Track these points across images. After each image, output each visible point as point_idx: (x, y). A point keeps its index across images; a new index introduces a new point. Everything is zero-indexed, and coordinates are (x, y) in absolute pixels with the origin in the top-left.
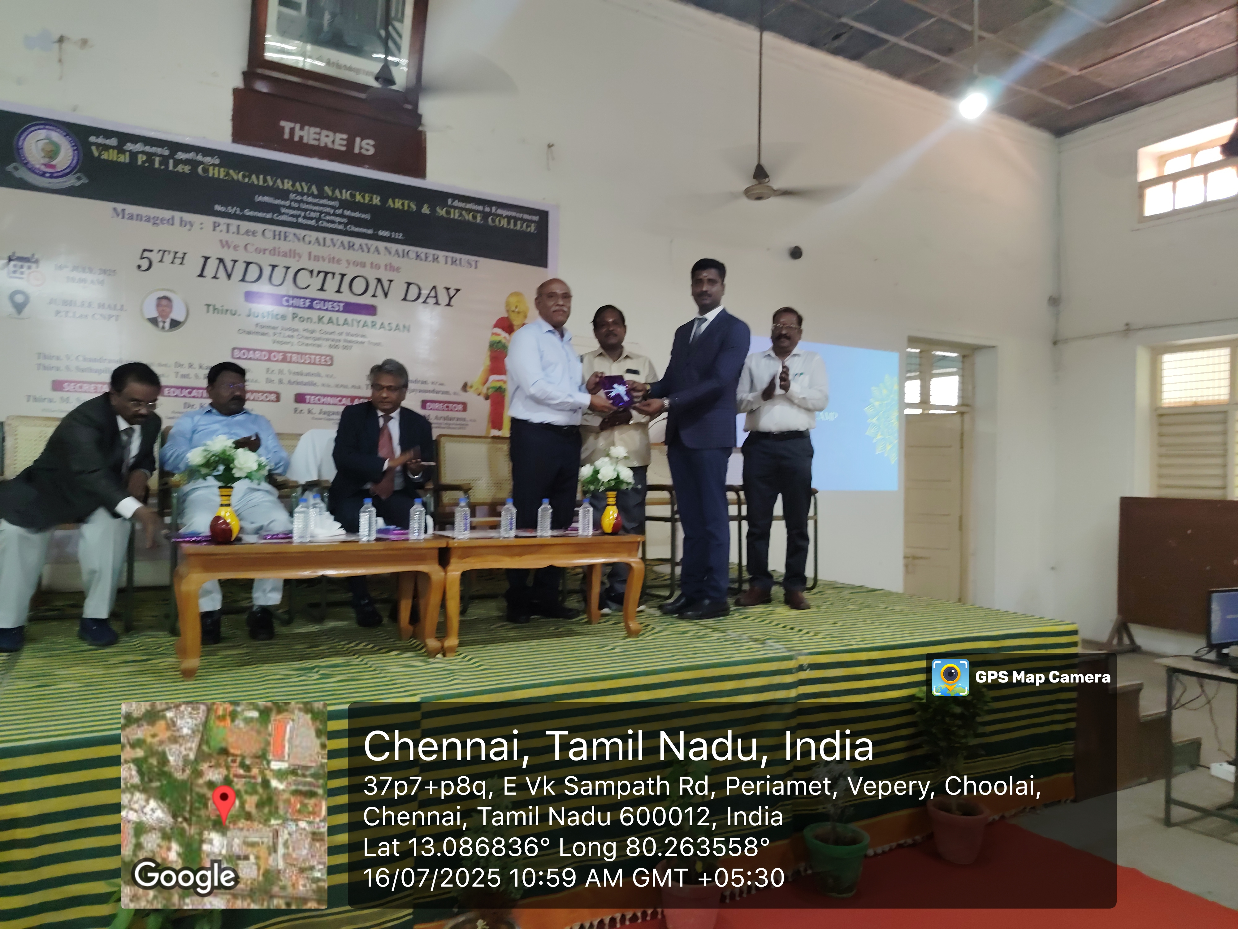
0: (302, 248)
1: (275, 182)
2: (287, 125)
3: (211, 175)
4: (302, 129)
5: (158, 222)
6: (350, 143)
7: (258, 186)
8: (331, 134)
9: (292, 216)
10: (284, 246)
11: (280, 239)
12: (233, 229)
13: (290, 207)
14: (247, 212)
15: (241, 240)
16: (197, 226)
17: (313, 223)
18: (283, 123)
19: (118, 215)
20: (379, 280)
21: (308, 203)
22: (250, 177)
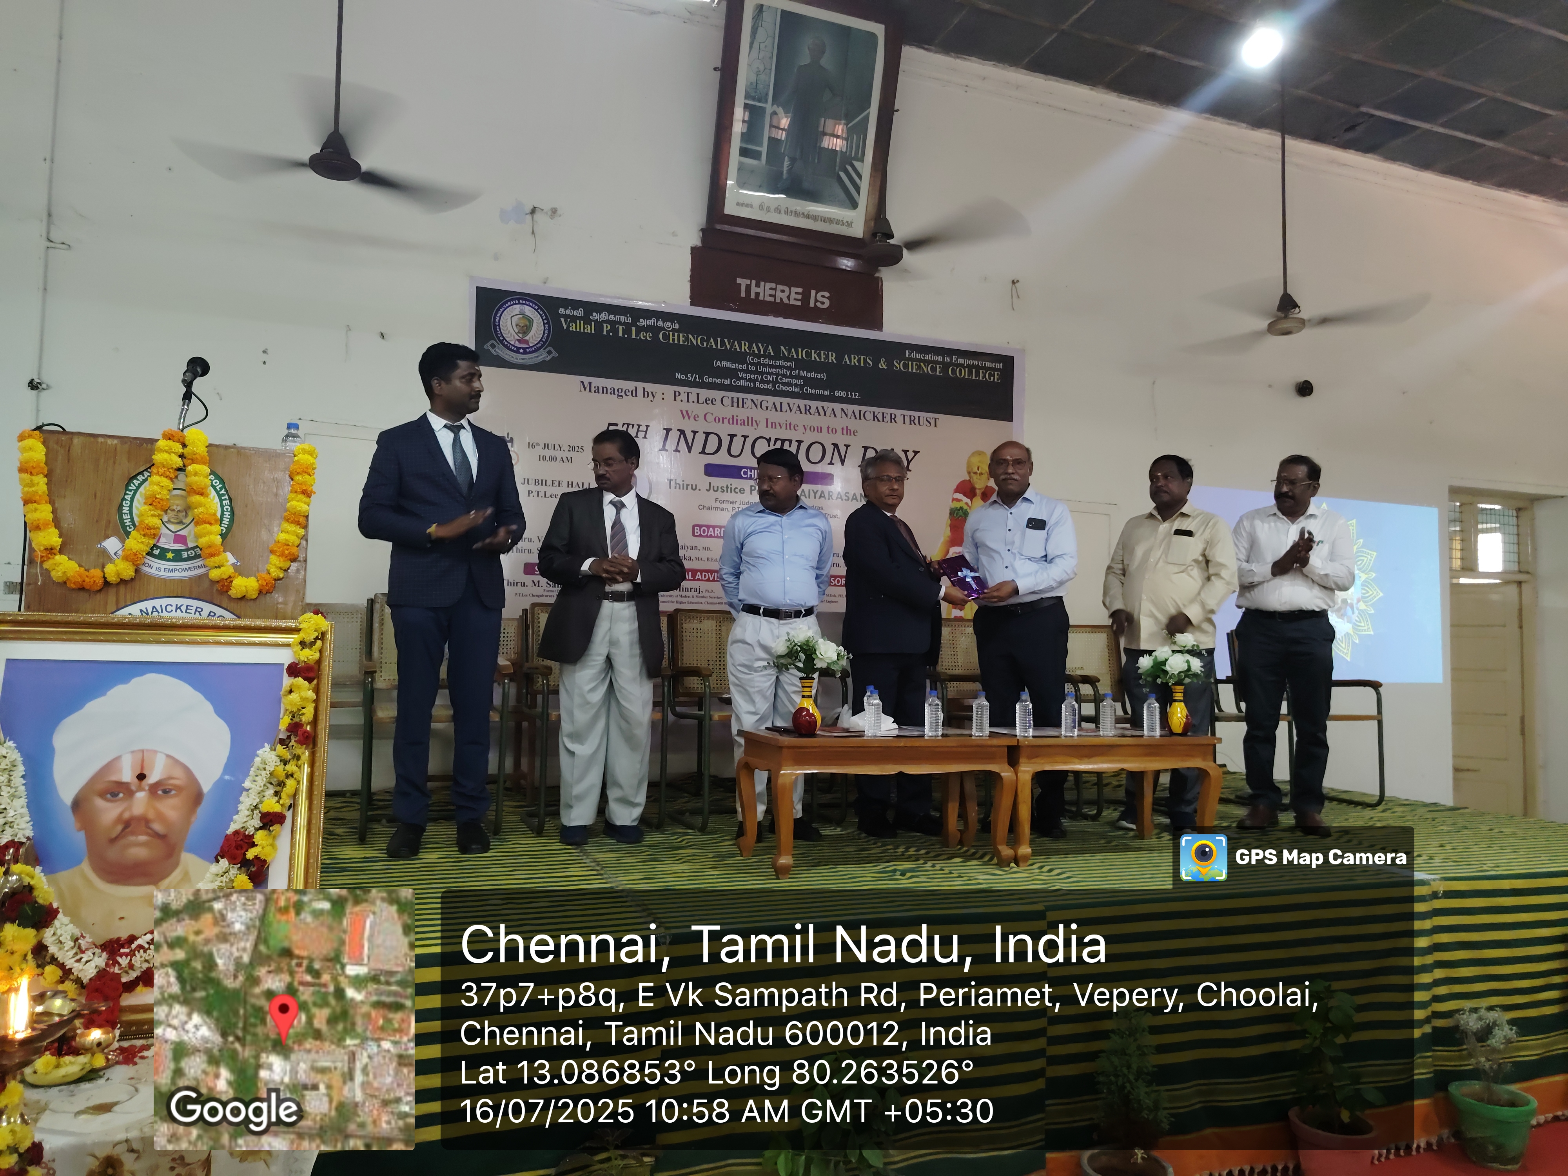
0: (759, 415)
1: (732, 345)
2: (743, 282)
3: (671, 341)
4: (758, 285)
5: (623, 394)
6: (806, 297)
7: (717, 349)
8: (786, 289)
9: (750, 380)
10: (742, 413)
11: (738, 406)
12: (693, 398)
13: (747, 371)
14: (706, 379)
15: (699, 410)
16: (658, 396)
17: (770, 386)
18: (739, 281)
19: (585, 389)
20: (836, 446)
21: (764, 365)
22: (708, 341)
